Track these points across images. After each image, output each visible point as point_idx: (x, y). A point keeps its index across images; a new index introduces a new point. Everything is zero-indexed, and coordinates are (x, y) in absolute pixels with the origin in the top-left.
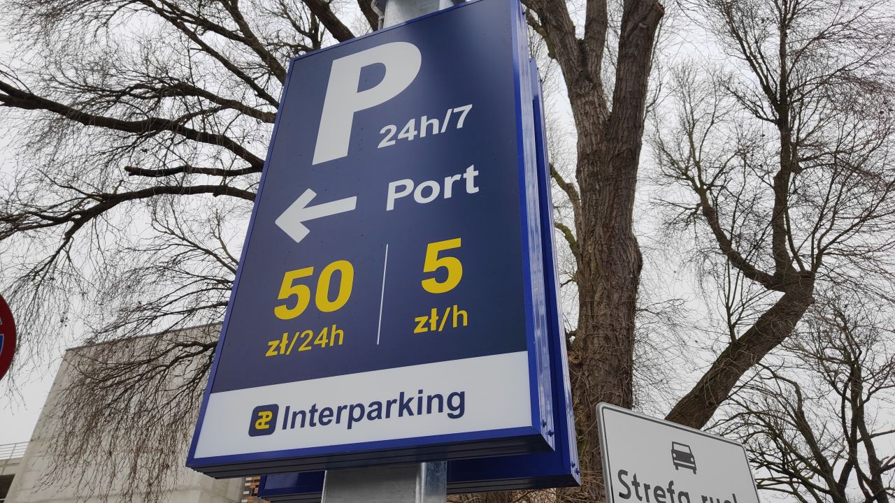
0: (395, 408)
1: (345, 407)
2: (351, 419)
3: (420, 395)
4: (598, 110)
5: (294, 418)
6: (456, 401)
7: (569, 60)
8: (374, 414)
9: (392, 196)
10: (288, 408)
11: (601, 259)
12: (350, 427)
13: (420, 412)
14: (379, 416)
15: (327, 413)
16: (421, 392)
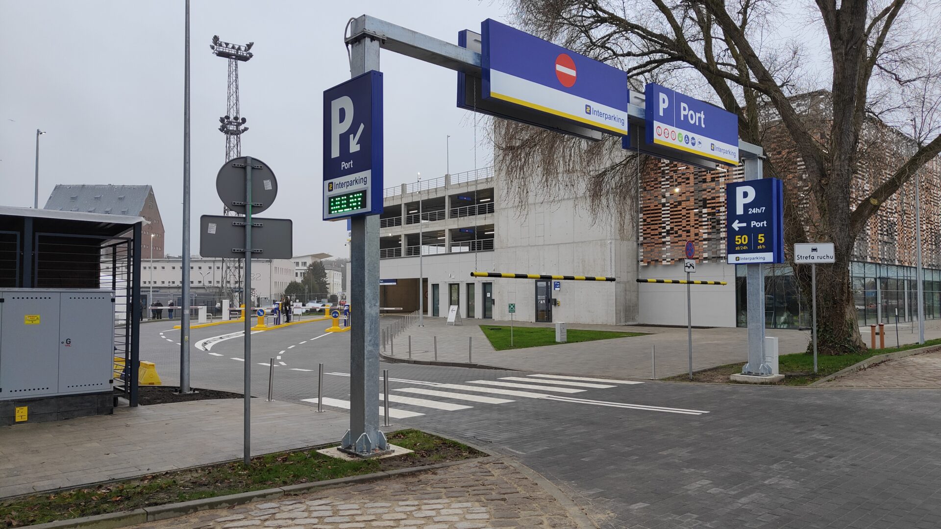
5: (742, 259)
9: (752, 225)
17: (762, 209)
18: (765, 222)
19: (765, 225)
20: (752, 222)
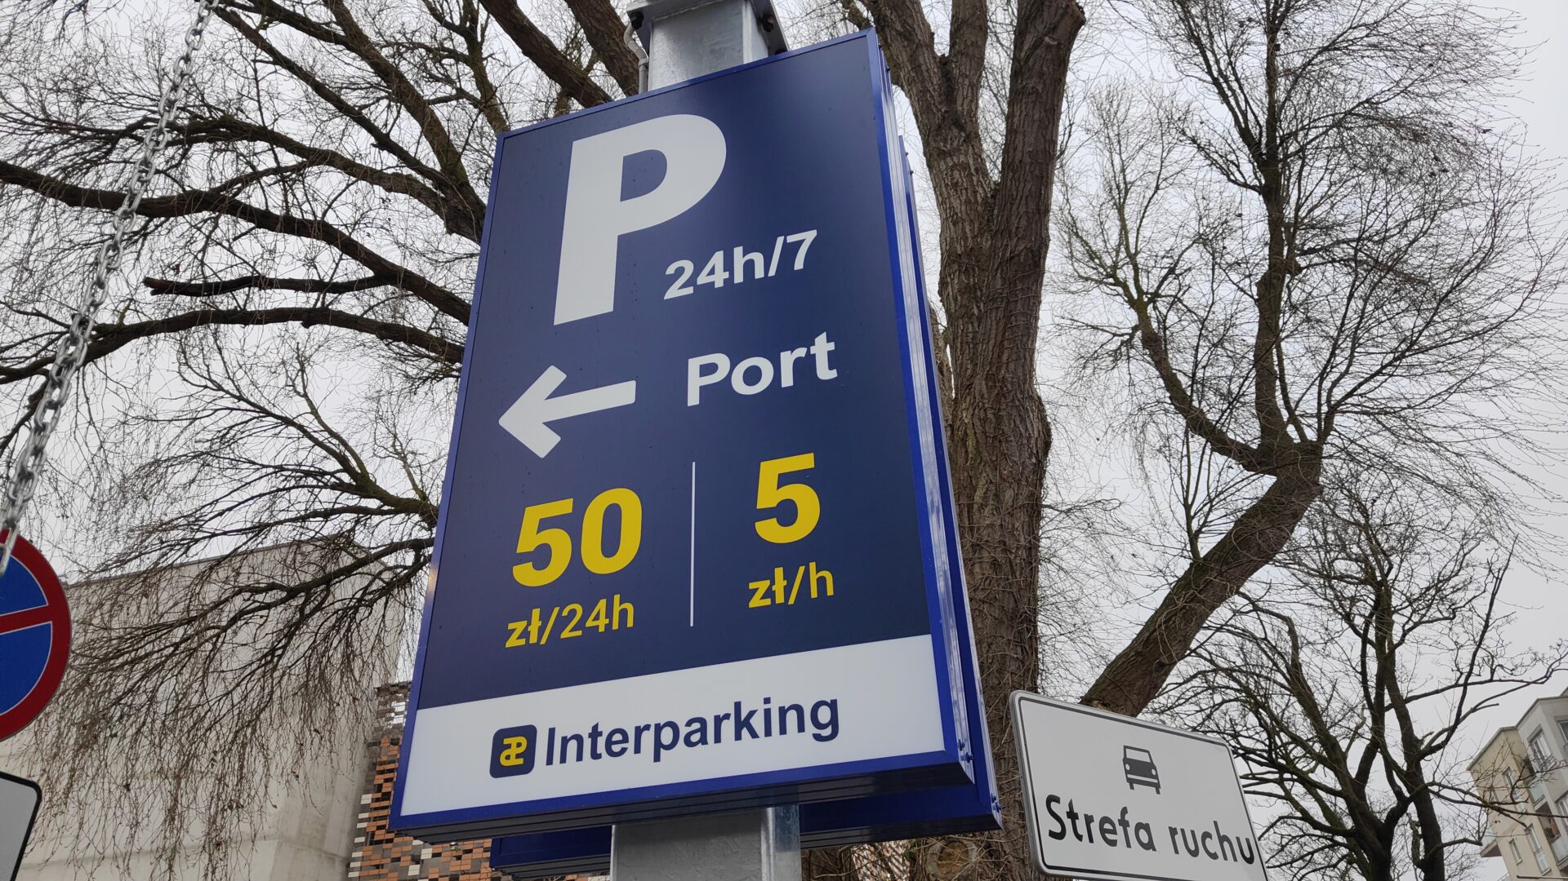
0: (728, 727)
1: (647, 727)
2: (658, 745)
3: (767, 706)
4: (975, 178)
5: (563, 747)
6: (824, 715)
7: (925, 91)
8: (695, 738)
9: (695, 383)
10: (552, 732)
11: (984, 433)
12: (657, 758)
13: (768, 733)
14: (703, 741)
15: (618, 737)
16: (767, 701)
17: (790, 250)
18: (822, 347)
19: (825, 372)
20: (694, 364)
